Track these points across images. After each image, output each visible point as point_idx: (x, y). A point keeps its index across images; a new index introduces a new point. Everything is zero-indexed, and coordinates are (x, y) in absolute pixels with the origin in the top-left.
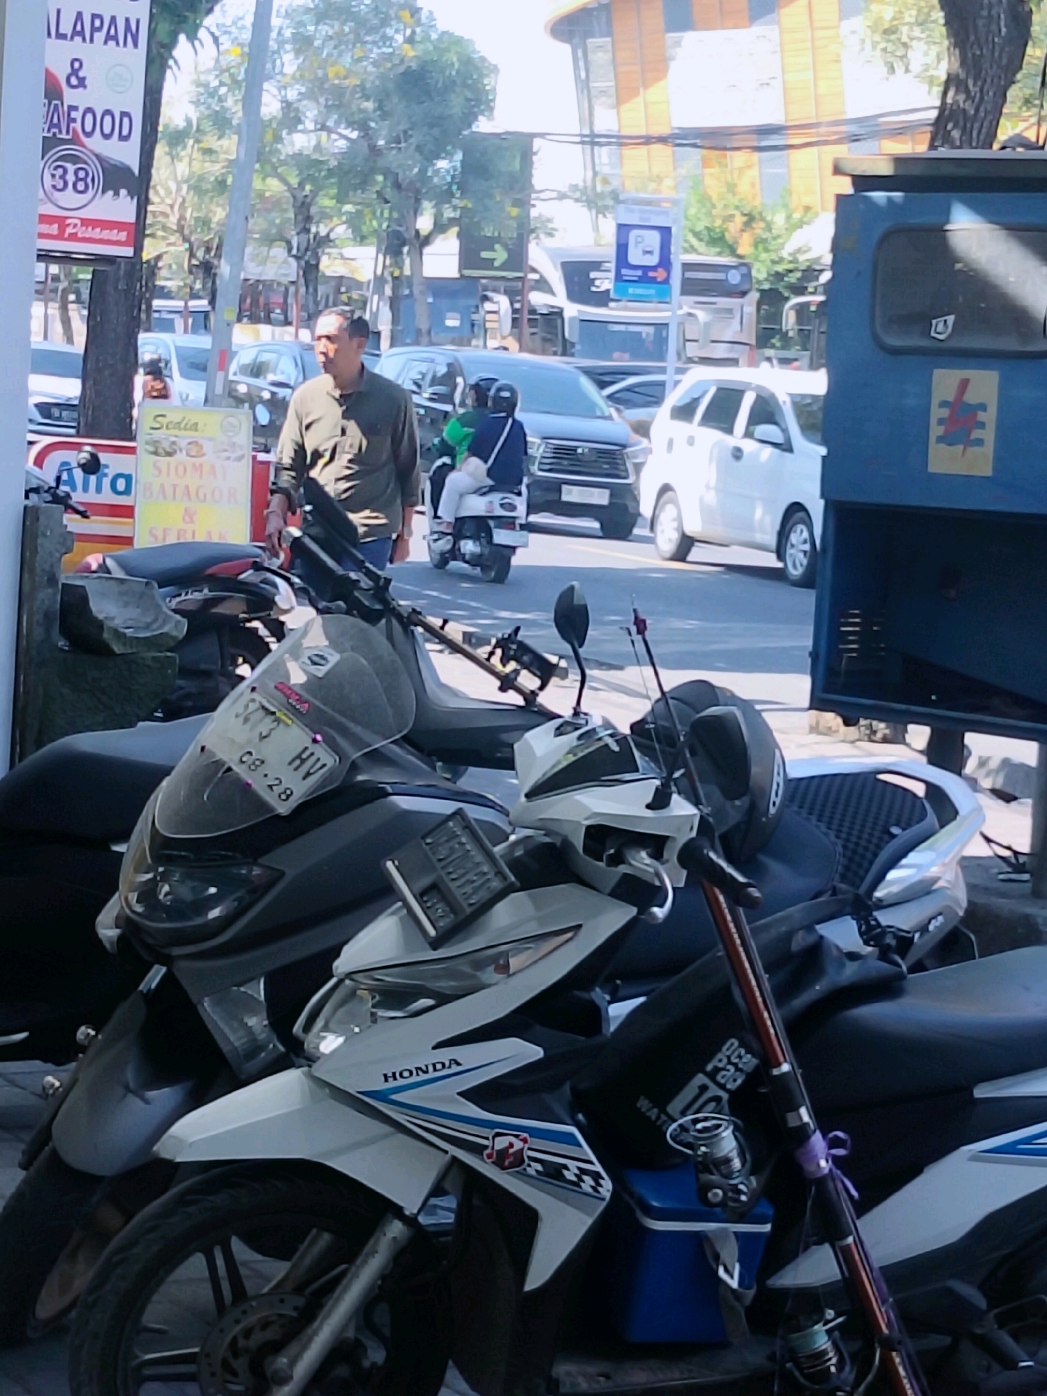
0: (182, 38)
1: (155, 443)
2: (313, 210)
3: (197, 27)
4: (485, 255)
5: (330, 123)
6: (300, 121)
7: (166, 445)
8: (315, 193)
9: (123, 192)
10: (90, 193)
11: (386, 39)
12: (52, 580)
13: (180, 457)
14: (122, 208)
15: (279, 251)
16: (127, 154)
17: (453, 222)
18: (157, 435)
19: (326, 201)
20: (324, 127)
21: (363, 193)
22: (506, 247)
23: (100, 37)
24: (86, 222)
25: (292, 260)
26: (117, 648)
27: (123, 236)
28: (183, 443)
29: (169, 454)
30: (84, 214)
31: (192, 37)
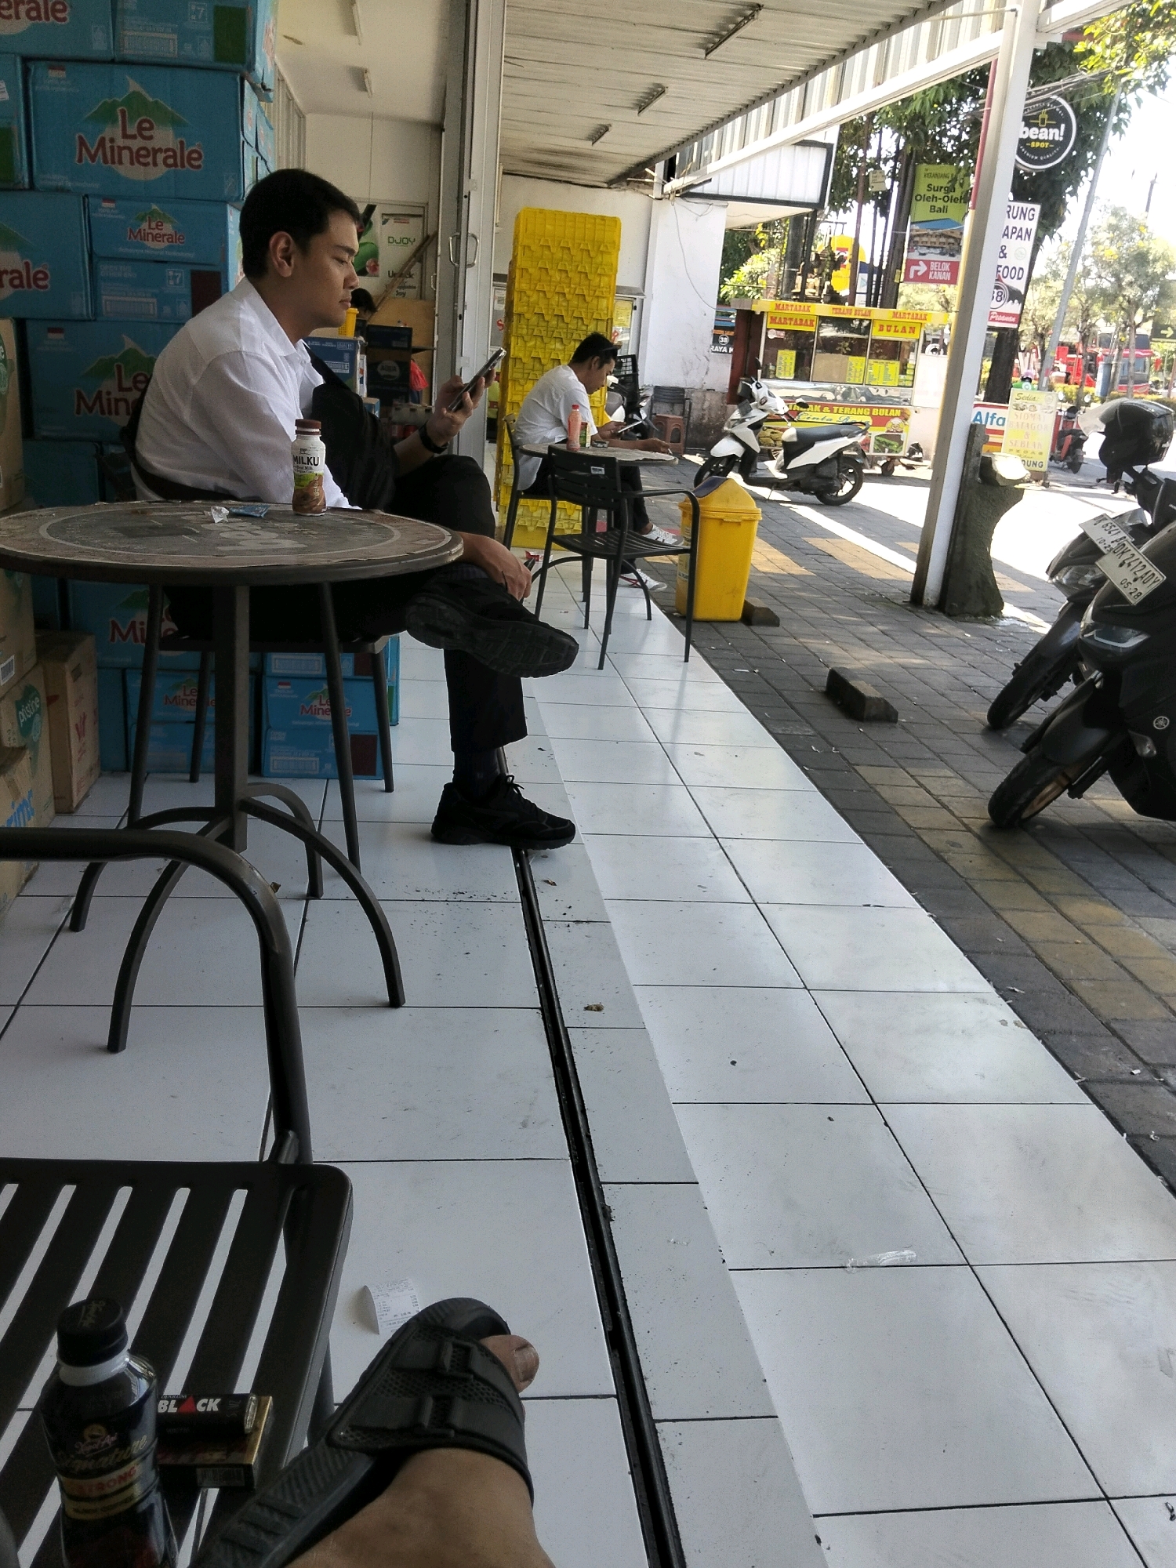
0: (1047, 237)
1: (1017, 405)
2: (1090, 312)
3: (1054, 233)
4: (1163, 332)
5: (1103, 275)
6: (1089, 274)
7: (1021, 406)
8: (1092, 305)
9: (1016, 301)
10: (1002, 302)
11: (1132, 239)
12: (979, 454)
13: (1026, 411)
14: (1014, 307)
15: (1073, 330)
16: (1019, 285)
17: (1150, 317)
18: (1018, 402)
19: (1096, 308)
20: (1100, 277)
21: (1113, 305)
22: (1172, 328)
23: (1015, 236)
24: (999, 314)
25: (1079, 334)
26: (1001, 483)
27: (1014, 319)
28: (1028, 406)
29: (1022, 410)
30: (999, 310)
31: (1051, 237)
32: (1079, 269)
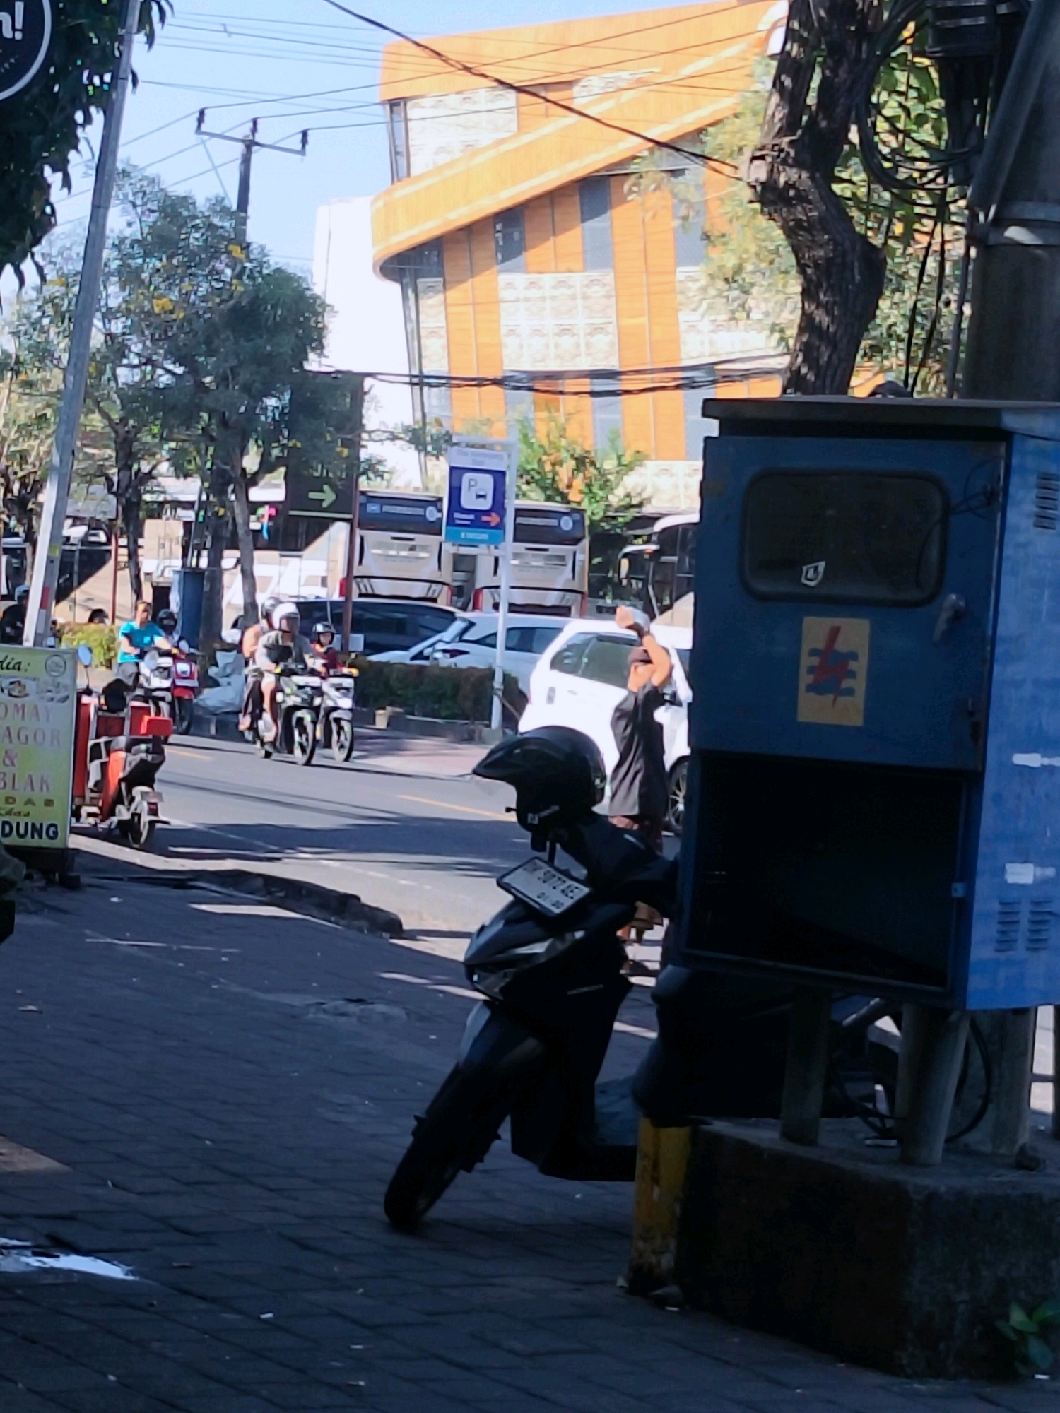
2: (136, 447)
3: (23, 257)
4: (313, 495)
5: (156, 357)
6: (124, 355)
8: (138, 430)
11: (215, 273)
15: (99, 488)
17: (280, 461)
19: (148, 436)
20: (149, 361)
21: (188, 429)
22: (334, 487)
25: (112, 497)
28: (5, 683)
32: (97, 339)
